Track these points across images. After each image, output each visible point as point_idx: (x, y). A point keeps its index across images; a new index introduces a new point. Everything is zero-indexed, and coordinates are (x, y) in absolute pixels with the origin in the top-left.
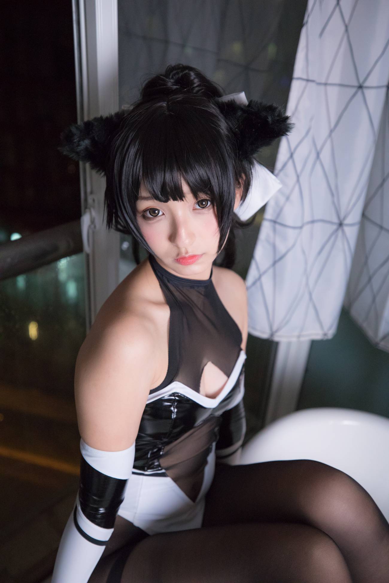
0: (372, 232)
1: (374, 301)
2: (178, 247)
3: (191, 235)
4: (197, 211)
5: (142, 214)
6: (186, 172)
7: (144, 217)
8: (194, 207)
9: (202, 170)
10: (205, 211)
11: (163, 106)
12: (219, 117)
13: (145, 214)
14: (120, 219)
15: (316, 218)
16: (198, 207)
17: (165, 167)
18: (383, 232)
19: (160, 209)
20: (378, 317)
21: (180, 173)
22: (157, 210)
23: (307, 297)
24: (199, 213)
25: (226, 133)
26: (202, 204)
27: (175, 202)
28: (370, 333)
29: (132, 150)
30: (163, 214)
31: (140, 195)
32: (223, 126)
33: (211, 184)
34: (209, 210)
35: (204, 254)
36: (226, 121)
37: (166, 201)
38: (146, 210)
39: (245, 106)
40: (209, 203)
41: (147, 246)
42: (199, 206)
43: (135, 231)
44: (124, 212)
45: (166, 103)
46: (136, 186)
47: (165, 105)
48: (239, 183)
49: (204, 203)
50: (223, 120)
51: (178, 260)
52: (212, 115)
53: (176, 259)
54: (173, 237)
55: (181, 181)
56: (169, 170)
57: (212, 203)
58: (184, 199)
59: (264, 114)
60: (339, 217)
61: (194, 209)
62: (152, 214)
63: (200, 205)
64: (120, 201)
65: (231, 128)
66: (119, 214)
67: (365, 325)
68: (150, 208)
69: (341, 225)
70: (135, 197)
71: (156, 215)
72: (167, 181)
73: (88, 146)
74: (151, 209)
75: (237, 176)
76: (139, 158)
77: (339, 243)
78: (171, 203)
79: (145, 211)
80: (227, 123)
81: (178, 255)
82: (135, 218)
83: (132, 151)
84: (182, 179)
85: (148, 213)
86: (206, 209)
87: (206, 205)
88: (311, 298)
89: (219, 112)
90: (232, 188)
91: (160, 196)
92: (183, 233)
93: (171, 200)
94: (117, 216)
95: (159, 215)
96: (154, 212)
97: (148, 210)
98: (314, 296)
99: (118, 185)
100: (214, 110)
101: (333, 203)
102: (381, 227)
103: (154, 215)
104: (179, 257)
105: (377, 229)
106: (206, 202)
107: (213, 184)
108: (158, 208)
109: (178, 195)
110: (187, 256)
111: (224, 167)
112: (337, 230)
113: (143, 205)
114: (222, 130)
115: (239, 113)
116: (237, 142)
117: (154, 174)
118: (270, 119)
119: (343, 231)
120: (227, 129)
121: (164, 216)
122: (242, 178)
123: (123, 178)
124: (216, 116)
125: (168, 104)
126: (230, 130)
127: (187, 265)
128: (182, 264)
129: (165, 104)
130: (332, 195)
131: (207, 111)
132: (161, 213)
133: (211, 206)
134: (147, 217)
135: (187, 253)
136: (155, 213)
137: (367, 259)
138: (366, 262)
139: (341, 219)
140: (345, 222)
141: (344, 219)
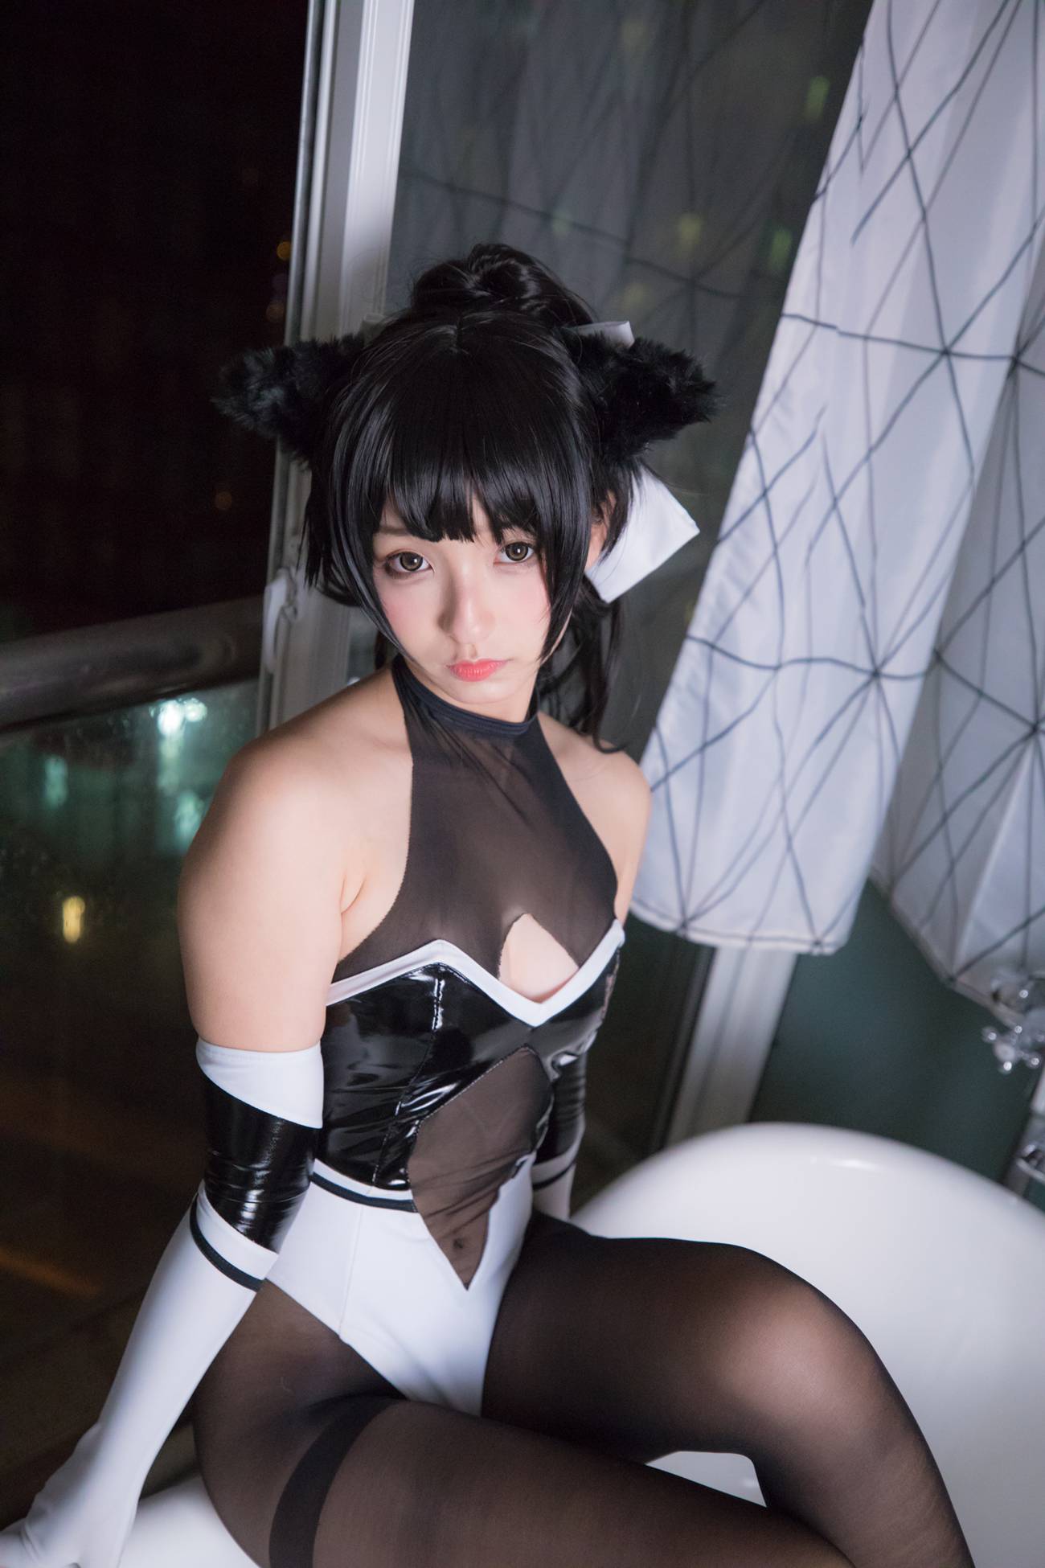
0: (957, 701)
1: (951, 871)
2: (455, 641)
3: (487, 618)
4: (502, 567)
5: (384, 562)
6: (484, 477)
7: (389, 570)
8: (496, 559)
9: (518, 477)
10: (520, 568)
11: (447, 334)
12: (566, 368)
13: (391, 565)
14: (336, 568)
15: (816, 654)
16: (505, 558)
17: (441, 467)
18: (983, 703)
19: (422, 555)
20: (958, 914)
21: (471, 482)
22: (417, 556)
23: (780, 842)
24: (507, 573)
25: (577, 401)
26: (515, 552)
27: (455, 543)
28: (937, 952)
29: (375, 422)
30: (430, 567)
31: (382, 523)
32: (572, 386)
33: (536, 510)
34: (529, 566)
35: (510, 660)
36: (580, 378)
37: (437, 538)
38: (394, 556)
39: (625, 349)
40: (530, 552)
41: (390, 634)
42: (509, 556)
43: (367, 597)
44: (347, 553)
45: (455, 327)
46: (376, 499)
47: (452, 332)
48: (600, 513)
49: (519, 551)
50: (573, 376)
51: (455, 669)
52: (551, 361)
53: (449, 667)
54: (447, 619)
55: (471, 500)
56: (449, 476)
57: (537, 551)
58: (474, 538)
59: (663, 371)
60: (873, 659)
61: (497, 563)
62: (405, 564)
63: (511, 554)
64: (341, 531)
65: (589, 394)
66: (335, 556)
67: (925, 932)
68: (404, 551)
69: (876, 674)
70: (371, 526)
71: (414, 567)
72: (442, 496)
73: (279, 403)
74: (404, 554)
75: (597, 497)
76: (387, 443)
77: (868, 719)
78: (446, 543)
79: (391, 557)
80: (582, 382)
81: (455, 657)
82: (370, 570)
83: (376, 425)
84: (474, 496)
85: (397, 560)
86: (522, 564)
87: (523, 555)
88: (789, 847)
89: (565, 357)
90: (582, 522)
91: (425, 527)
92: (468, 612)
93: (446, 536)
94: (329, 561)
95: (421, 568)
96: (410, 560)
97: (398, 555)
98: (796, 844)
99: (338, 495)
100: (556, 350)
101: (863, 618)
102: (980, 693)
103: (409, 567)
104: (458, 662)
105: (971, 696)
106: (525, 551)
107: (541, 510)
108: (419, 553)
109: (462, 528)
110: (475, 661)
111: (567, 477)
112: (867, 685)
113: (389, 543)
114: (571, 396)
115: (611, 364)
116: (600, 422)
117: (415, 478)
118: (673, 383)
119: (880, 688)
120: (581, 396)
121: (431, 571)
122: (608, 502)
123: (352, 481)
124: (559, 366)
125: (459, 332)
126: (586, 396)
127: (473, 681)
128: (462, 679)
129: (451, 330)
130: (863, 602)
131: (539, 354)
132: (424, 565)
133: (535, 558)
134: (395, 571)
135: (475, 655)
136: (412, 563)
137: (941, 767)
138: (939, 776)
139: (879, 658)
140: (888, 669)
141: (885, 662)
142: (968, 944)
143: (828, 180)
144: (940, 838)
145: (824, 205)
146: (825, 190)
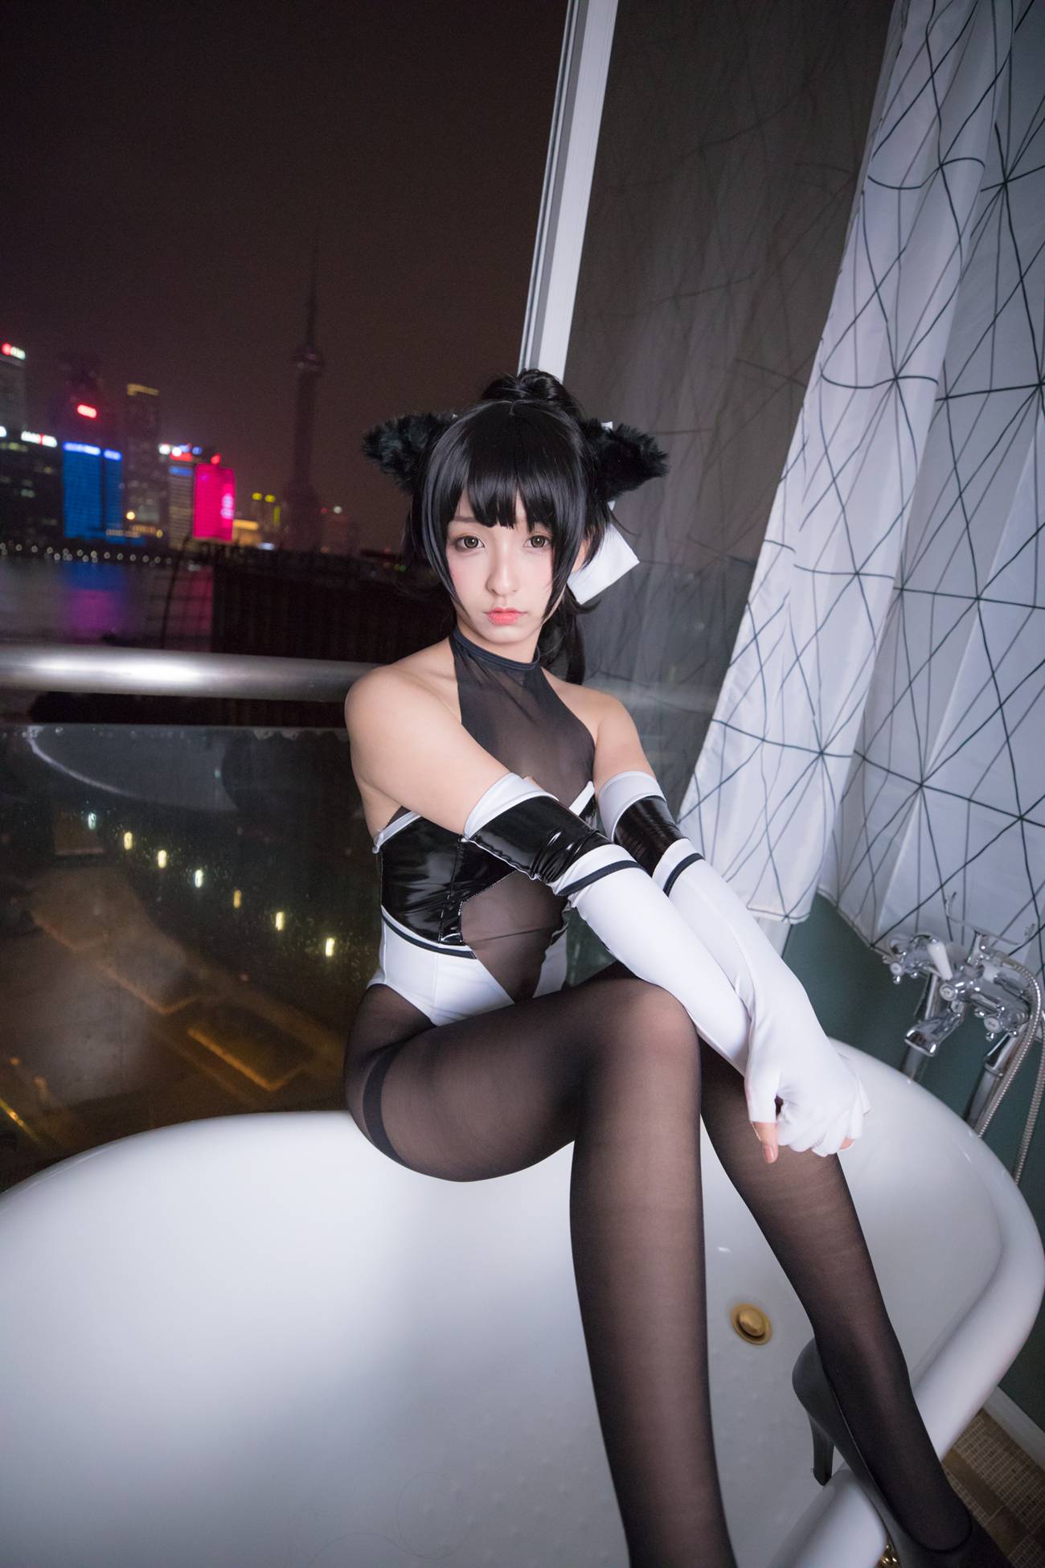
0: (874, 778)
1: (873, 881)
4: (528, 551)
5: (454, 544)
7: (457, 549)
8: (524, 545)
10: (539, 551)
13: (459, 545)
15: (788, 742)
18: (891, 776)
19: (479, 537)
21: (517, 484)
22: (475, 538)
23: (763, 851)
24: (530, 554)
26: (537, 542)
28: (864, 931)
34: (545, 550)
35: (526, 613)
38: (460, 539)
40: (546, 541)
42: (532, 544)
44: (432, 535)
51: (493, 616)
53: (488, 613)
54: (491, 581)
55: (515, 498)
56: (504, 480)
57: (550, 542)
59: (637, 442)
60: (820, 745)
61: (525, 547)
62: (468, 544)
63: (534, 542)
64: (430, 520)
67: (858, 922)
68: (468, 534)
69: (822, 753)
70: (449, 518)
71: (474, 546)
73: (397, 449)
74: (467, 537)
77: (817, 781)
81: (492, 605)
82: (446, 551)
84: (518, 496)
85: (463, 542)
86: (542, 549)
87: (542, 544)
88: (771, 855)
92: (504, 572)
95: (479, 547)
96: (471, 542)
97: (463, 537)
101: (814, 722)
102: (889, 772)
103: (470, 546)
104: (494, 609)
105: (884, 773)
106: (543, 542)
108: (476, 536)
110: (505, 609)
112: (817, 758)
117: (482, 481)
119: (823, 760)
121: (483, 549)
130: (814, 714)
132: (480, 544)
133: (549, 546)
134: (461, 548)
135: (505, 604)
136: (473, 543)
137: (866, 819)
138: (865, 824)
139: (823, 746)
140: (827, 751)
141: (826, 747)
142: (883, 922)
143: (787, 472)
144: (866, 861)
145: (785, 483)
146: (785, 477)
